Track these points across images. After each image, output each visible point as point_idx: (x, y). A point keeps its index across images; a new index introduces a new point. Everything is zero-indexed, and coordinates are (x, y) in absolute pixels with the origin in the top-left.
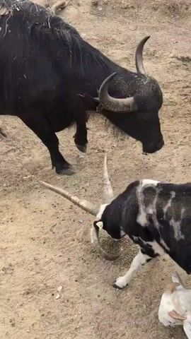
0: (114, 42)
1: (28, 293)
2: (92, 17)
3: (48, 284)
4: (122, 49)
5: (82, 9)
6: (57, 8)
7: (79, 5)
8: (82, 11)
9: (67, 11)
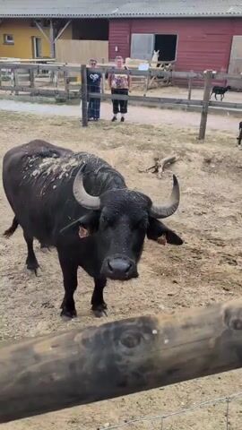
0: (223, 200)
1: (73, 422)
2: (203, 173)
3: (96, 419)
4: (230, 207)
5: (192, 165)
6: (166, 162)
7: (190, 161)
8: (192, 166)
9: (176, 165)
